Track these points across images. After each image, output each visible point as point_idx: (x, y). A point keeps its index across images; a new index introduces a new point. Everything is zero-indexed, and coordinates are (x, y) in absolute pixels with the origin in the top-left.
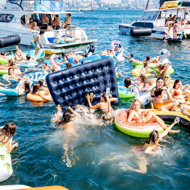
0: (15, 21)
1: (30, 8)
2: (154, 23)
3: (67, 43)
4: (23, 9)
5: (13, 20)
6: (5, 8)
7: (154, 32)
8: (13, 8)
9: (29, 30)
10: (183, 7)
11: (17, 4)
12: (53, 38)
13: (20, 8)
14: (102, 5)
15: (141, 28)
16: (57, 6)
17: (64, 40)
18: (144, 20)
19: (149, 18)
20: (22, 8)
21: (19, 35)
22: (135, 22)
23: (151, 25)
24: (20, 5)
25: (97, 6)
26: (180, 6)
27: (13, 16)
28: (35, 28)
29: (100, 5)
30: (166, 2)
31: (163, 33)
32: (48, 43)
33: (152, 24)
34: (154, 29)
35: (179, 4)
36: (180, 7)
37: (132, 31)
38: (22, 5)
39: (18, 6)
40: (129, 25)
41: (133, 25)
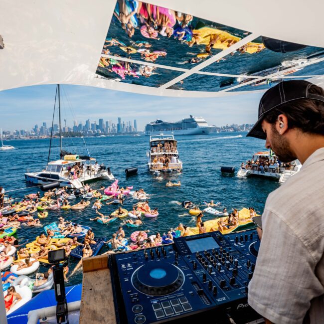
2: (60, 174)
7: (61, 182)
15: (48, 179)
18: (49, 171)
23: (57, 177)
30: (66, 156)
31: (69, 183)
33: (58, 175)
35: (77, 157)
40: (36, 175)
41: (40, 175)
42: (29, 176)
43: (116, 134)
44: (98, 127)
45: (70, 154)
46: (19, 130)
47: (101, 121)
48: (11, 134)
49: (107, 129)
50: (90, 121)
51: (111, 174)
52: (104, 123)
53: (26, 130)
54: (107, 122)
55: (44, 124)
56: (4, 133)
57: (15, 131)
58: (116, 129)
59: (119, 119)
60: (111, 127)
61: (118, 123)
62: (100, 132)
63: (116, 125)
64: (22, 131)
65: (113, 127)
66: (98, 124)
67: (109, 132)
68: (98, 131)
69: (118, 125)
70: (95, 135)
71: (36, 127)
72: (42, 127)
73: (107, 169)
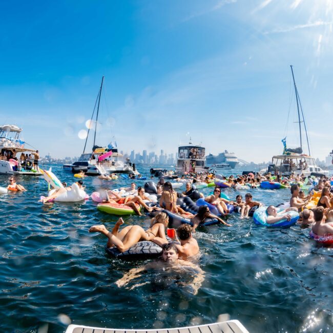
2: (89, 162)
7: (89, 168)
19: (85, 160)
22: (75, 162)
23: (86, 164)
25: (48, 161)
29: (49, 160)
31: (96, 169)
34: (89, 166)
35: (106, 150)
36: (106, 152)
37: (73, 169)
40: (71, 165)
41: (74, 164)
42: (66, 166)
43: (157, 165)
44: (141, 158)
47: (144, 152)
48: (72, 159)
49: (150, 159)
50: (134, 151)
52: (148, 154)
54: (150, 154)
56: (66, 158)
58: (158, 160)
59: (162, 151)
60: (154, 159)
61: (160, 154)
62: (143, 162)
63: (158, 157)
66: (141, 154)
68: (141, 161)
69: (161, 157)
73: (132, 165)
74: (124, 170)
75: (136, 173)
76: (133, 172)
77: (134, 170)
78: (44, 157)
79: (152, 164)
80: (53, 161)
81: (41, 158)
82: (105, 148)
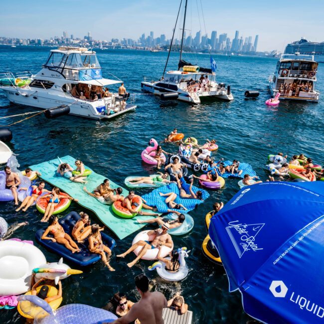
0: (56, 89)
1: (75, 77)
2: (178, 85)
3: (116, 112)
4: (65, 78)
5: (53, 87)
6: (43, 74)
8: (52, 75)
9: (76, 99)
10: (200, 73)
11: (57, 71)
12: (102, 108)
13: (61, 76)
14: (93, 43)
15: (166, 89)
16: (97, 74)
17: (113, 110)
18: (167, 81)
20: (64, 76)
21: (69, 105)
22: (159, 82)
23: (175, 88)
24: (61, 74)
26: (198, 71)
27: (53, 83)
28: (81, 97)
29: (90, 43)
30: (185, 66)
31: (188, 96)
32: (97, 113)
33: (176, 86)
34: (179, 92)
35: (197, 69)
38: (63, 73)
39: (59, 74)
40: (152, 84)
41: (157, 85)
42: (146, 85)
44: (209, 42)
45: (190, 65)
46: (127, 39)
47: (214, 33)
48: (119, 42)
49: (219, 44)
50: (201, 32)
51: (231, 94)
52: (218, 37)
53: (133, 39)
54: (221, 36)
55: (152, 33)
56: (113, 41)
57: (123, 40)
58: (231, 45)
59: (237, 33)
60: (225, 43)
61: (234, 37)
62: (211, 48)
63: (231, 41)
64: (129, 40)
65: (227, 43)
66: (210, 37)
67: (221, 49)
68: (208, 47)
69: (235, 41)
70: (203, 52)
71: (143, 36)
72: (149, 37)
73: (226, 87)
74: (217, 94)
75: (231, 97)
76: (227, 96)
77: (228, 94)
78: (82, 38)
79: (222, 51)
80: (95, 45)
81: (77, 39)
82: (196, 67)
